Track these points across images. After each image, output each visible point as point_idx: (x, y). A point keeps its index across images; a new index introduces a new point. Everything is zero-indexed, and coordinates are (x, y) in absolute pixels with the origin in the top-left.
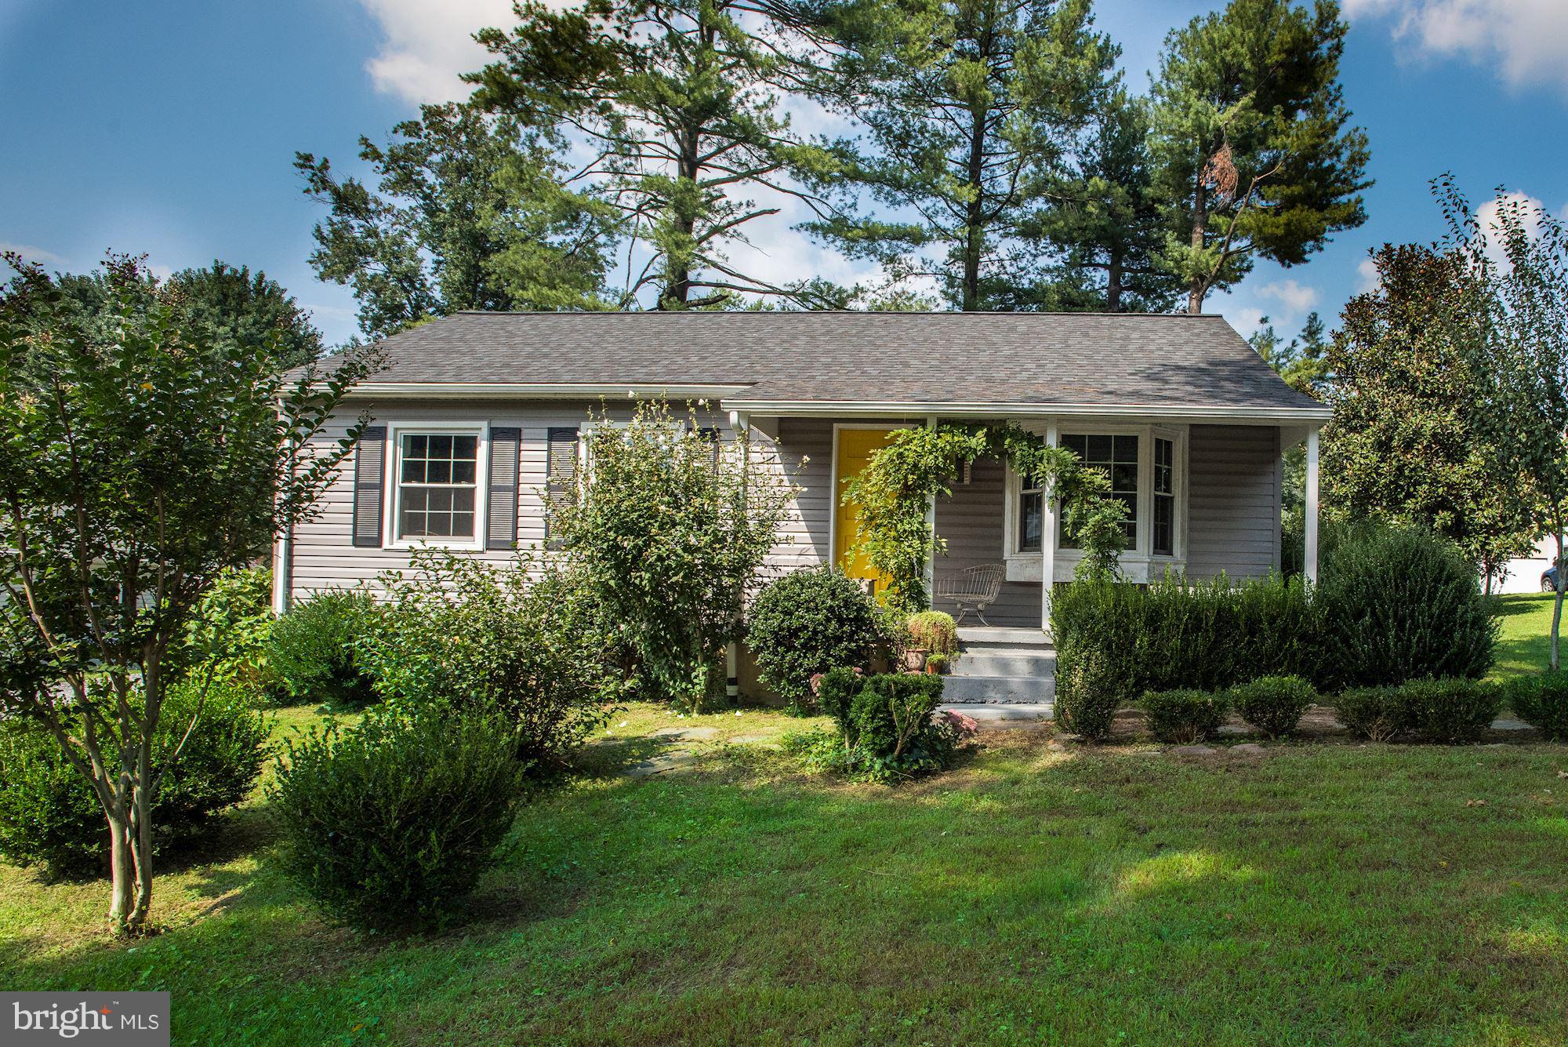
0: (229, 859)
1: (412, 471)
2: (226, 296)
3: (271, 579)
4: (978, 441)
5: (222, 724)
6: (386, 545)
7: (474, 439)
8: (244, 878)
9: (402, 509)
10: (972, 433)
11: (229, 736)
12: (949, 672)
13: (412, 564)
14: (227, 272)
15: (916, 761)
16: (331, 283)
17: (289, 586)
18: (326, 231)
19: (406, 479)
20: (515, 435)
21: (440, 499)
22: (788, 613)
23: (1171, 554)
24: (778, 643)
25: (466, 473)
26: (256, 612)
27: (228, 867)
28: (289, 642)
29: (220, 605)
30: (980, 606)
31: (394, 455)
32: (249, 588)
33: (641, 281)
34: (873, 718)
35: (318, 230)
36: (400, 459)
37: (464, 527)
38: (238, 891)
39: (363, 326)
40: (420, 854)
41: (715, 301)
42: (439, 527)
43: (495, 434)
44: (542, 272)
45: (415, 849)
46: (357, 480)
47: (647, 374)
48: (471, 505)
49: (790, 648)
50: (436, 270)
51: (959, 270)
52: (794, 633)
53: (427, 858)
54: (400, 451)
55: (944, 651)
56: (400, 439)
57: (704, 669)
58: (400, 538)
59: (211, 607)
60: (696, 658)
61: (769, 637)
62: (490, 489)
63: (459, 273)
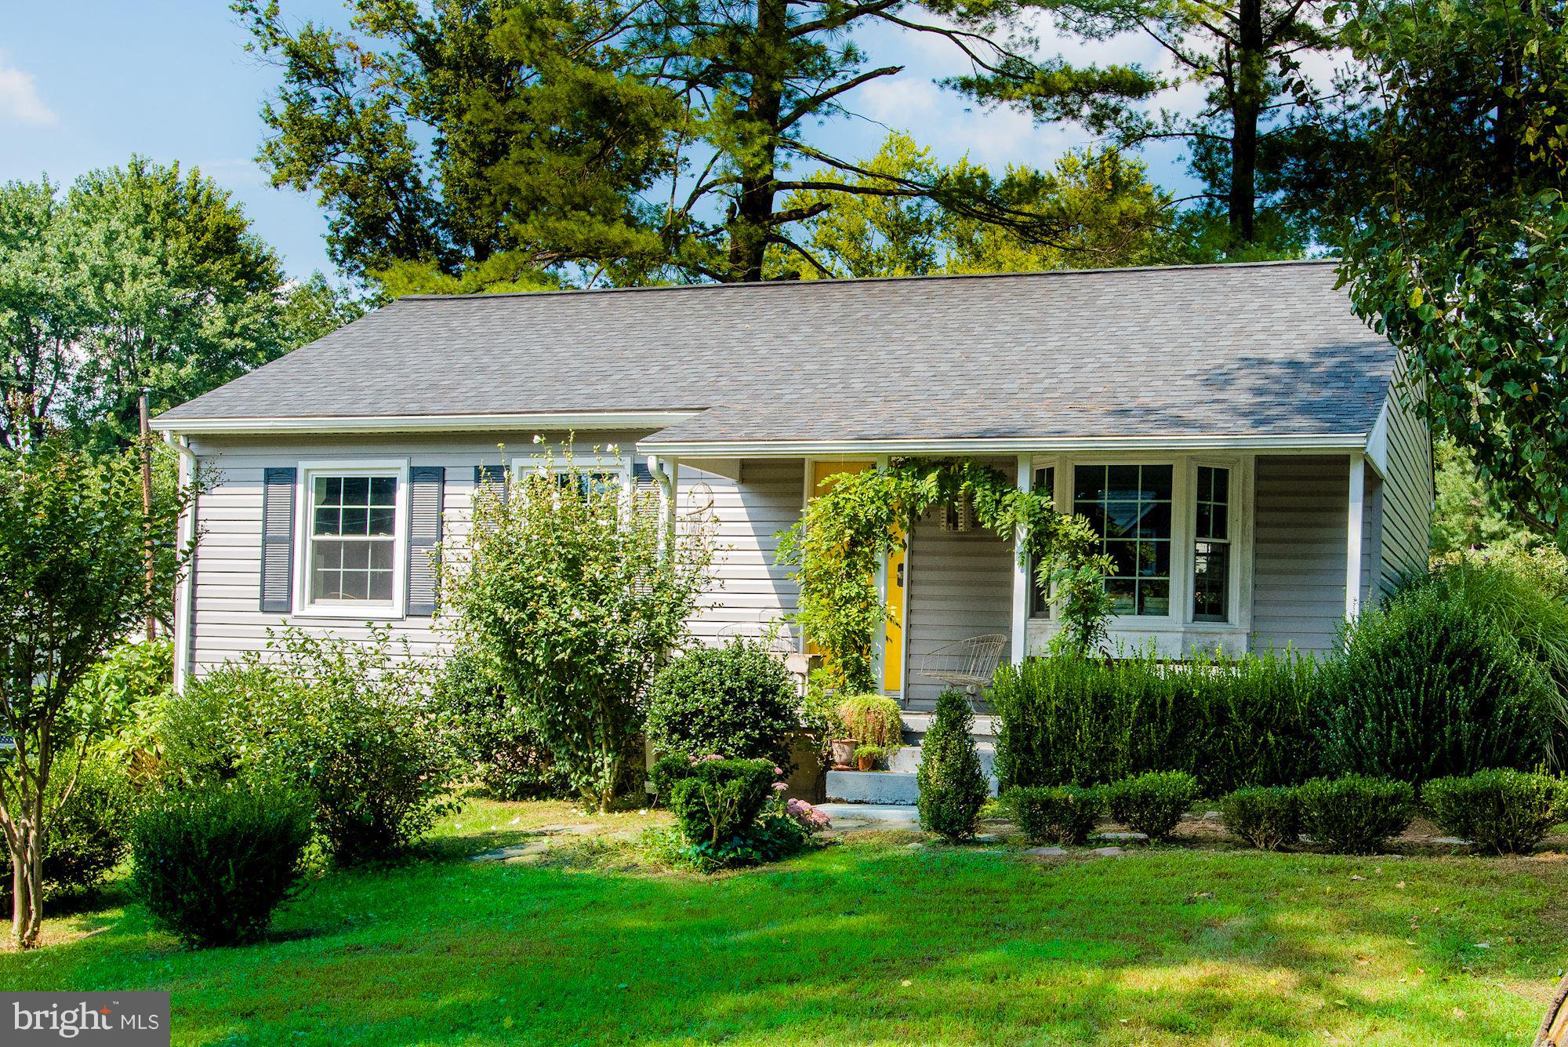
0: (102, 910)
1: (326, 521)
2: (147, 208)
3: (171, 650)
4: (929, 485)
5: (100, 792)
6: (296, 611)
7: (394, 480)
8: (112, 921)
9: (314, 566)
10: (921, 474)
11: (104, 801)
12: (887, 768)
13: (269, 645)
14: (148, 170)
15: (735, 850)
16: (288, 189)
17: (192, 659)
18: (281, 109)
19: (320, 530)
20: (438, 475)
21: (357, 554)
22: (683, 695)
23: (1225, 620)
24: (673, 731)
25: (384, 523)
26: (153, 691)
27: (101, 915)
28: (181, 726)
29: (117, 682)
30: (968, 689)
31: (306, 501)
32: (151, 662)
33: (699, 192)
34: (688, 802)
35: (269, 111)
36: (313, 507)
37: (382, 588)
38: (106, 928)
39: (332, 254)
40: (224, 879)
41: (813, 211)
42: (356, 589)
43: (417, 474)
44: (553, 190)
45: (219, 875)
46: (264, 533)
47: (589, 397)
48: (389, 563)
49: (685, 735)
50: (439, 154)
51: (1224, 127)
52: (687, 718)
53: (227, 881)
54: (312, 496)
55: (880, 743)
56: (312, 484)
57: (608, 760)
58: (312, 602)
59: (107, 685)
60: (600, 746)
61: (663, 722)
62: (411, 543)
63: (468, 163)
